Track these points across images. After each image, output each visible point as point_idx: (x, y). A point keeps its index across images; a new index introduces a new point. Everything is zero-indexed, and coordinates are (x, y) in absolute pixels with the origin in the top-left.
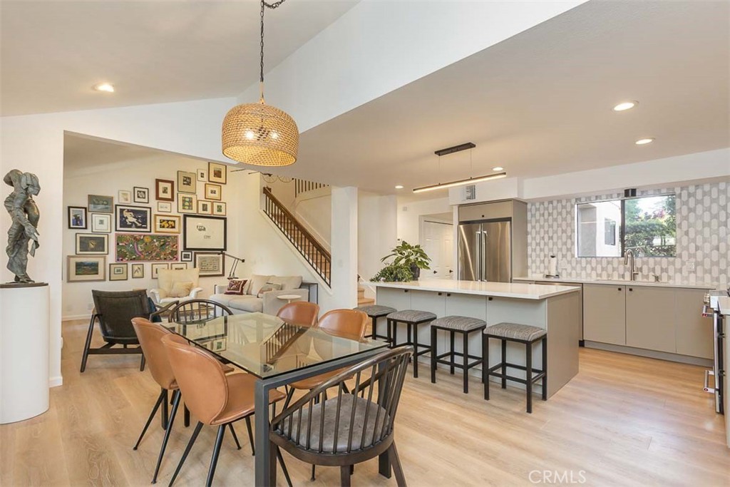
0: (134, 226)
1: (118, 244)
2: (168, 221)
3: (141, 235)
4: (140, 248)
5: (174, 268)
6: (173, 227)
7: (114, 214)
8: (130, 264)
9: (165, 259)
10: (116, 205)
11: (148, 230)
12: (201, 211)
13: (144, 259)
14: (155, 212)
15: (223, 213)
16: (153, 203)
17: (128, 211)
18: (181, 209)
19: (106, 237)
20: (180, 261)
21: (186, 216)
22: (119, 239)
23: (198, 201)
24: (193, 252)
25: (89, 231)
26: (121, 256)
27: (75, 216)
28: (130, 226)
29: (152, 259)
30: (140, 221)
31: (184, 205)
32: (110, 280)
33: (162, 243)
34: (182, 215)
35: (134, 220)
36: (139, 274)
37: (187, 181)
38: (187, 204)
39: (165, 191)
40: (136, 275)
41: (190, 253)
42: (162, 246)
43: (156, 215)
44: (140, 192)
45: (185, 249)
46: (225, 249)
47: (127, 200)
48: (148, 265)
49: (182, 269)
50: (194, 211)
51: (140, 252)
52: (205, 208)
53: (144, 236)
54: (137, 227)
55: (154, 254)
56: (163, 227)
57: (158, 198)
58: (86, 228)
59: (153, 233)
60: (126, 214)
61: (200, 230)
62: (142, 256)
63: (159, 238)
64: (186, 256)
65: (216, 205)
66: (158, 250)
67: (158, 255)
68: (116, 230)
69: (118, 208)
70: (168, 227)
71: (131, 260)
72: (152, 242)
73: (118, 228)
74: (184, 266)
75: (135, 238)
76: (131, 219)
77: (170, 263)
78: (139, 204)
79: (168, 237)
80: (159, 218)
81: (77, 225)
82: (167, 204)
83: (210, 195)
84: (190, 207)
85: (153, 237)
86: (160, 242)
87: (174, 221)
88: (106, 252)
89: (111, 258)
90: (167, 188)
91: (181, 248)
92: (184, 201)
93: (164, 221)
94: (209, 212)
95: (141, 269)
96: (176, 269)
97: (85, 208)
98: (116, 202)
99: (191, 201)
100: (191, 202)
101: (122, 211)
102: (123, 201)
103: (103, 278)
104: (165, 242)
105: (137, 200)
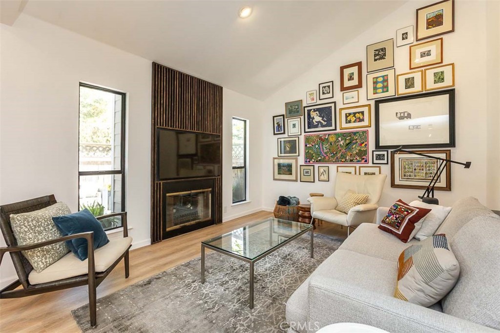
0: (320, 125)
1: (306, 146)
2: (355, 114)
3: (325, 135)
4: (325, 147)
5: (362, 173)
6: (362, 120)
7: (303, 116)
8: (316, 166)
9: (351, 161)
10: (304, 107)
11: (333, 127)
12: (403, 91)
13: (329, 161)
14: (340, 105)
15: (447, 83)
16: (338, 96)
17: (315, 110)
18: (371, 96)
19: (297, 139)
20: (370, 164)
21: (378, 102)
22: (307, 140)
23: (396, 78)
24: (390, 151)
25: (286, 135)
26: (309, 157)
27: (278, 123)
28: (316, 126)
29: (337, 161)
30: (325, 119)
31: (375, 88)
32: (301, 181)
33: (348, 142)
34: (373, 103)
35: (319, 119)
36: (324, 177)
37: (380, 54)
38: (380, 85)
39: (351, 78)
40: (322, 178)
41: (385, 153)
42: (347, 145)
43: (341, 109)
44: (325, 87)
45: (378, 147)
46: (452, 143)
47: (313, 99)
48: (333, 167)
49: (374, 174)
50: (391, 93)
51: (326, 153)
52: (409, 83)
53: (329, 135)
54: (323, 126)
55: (339, 155)
56: (350, 122)
57: (343, 89)
58: (284, 133)
59: (338, 130)
60: (313, 114)
61: (401, 118)
62: (327, 158)
63: (344, 136)
64: (379, 157)
65: (430, 74)
66: (344, 151)
67: (343, 156)
68: (305, 132)
69: (306, 109)
70: (354, 122)
71: (317, 161)
72: (337, 141)
73: (307, 130)
74: (376, 170)
75: (320, 139)
76: (317, 119)
77: (358, 166)
78: (325, 101)
79: (355, 133)
80: (344, 112)
81: (279, 131)
82: (353, 94)
83: (418, 61)
84: (385, 88)
85: (337, 135)
86: (346, 140)
87: (363, 113)
88: (297, 154)
89: (301, 160)
90: (353, 73)
91: (372, 146)
92: (375, 83)
93: (350, 114)
94: (417, 88)
95: (327, 172)
96: (366, 174)
97: (283, 115)
98: (304, 104)
99: (385, 79)
100: (387, 81)
101: (309, 111)
102: (310, 102)
103: (295, 179)
104: (352, 139)
105: (322, 96)
